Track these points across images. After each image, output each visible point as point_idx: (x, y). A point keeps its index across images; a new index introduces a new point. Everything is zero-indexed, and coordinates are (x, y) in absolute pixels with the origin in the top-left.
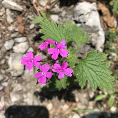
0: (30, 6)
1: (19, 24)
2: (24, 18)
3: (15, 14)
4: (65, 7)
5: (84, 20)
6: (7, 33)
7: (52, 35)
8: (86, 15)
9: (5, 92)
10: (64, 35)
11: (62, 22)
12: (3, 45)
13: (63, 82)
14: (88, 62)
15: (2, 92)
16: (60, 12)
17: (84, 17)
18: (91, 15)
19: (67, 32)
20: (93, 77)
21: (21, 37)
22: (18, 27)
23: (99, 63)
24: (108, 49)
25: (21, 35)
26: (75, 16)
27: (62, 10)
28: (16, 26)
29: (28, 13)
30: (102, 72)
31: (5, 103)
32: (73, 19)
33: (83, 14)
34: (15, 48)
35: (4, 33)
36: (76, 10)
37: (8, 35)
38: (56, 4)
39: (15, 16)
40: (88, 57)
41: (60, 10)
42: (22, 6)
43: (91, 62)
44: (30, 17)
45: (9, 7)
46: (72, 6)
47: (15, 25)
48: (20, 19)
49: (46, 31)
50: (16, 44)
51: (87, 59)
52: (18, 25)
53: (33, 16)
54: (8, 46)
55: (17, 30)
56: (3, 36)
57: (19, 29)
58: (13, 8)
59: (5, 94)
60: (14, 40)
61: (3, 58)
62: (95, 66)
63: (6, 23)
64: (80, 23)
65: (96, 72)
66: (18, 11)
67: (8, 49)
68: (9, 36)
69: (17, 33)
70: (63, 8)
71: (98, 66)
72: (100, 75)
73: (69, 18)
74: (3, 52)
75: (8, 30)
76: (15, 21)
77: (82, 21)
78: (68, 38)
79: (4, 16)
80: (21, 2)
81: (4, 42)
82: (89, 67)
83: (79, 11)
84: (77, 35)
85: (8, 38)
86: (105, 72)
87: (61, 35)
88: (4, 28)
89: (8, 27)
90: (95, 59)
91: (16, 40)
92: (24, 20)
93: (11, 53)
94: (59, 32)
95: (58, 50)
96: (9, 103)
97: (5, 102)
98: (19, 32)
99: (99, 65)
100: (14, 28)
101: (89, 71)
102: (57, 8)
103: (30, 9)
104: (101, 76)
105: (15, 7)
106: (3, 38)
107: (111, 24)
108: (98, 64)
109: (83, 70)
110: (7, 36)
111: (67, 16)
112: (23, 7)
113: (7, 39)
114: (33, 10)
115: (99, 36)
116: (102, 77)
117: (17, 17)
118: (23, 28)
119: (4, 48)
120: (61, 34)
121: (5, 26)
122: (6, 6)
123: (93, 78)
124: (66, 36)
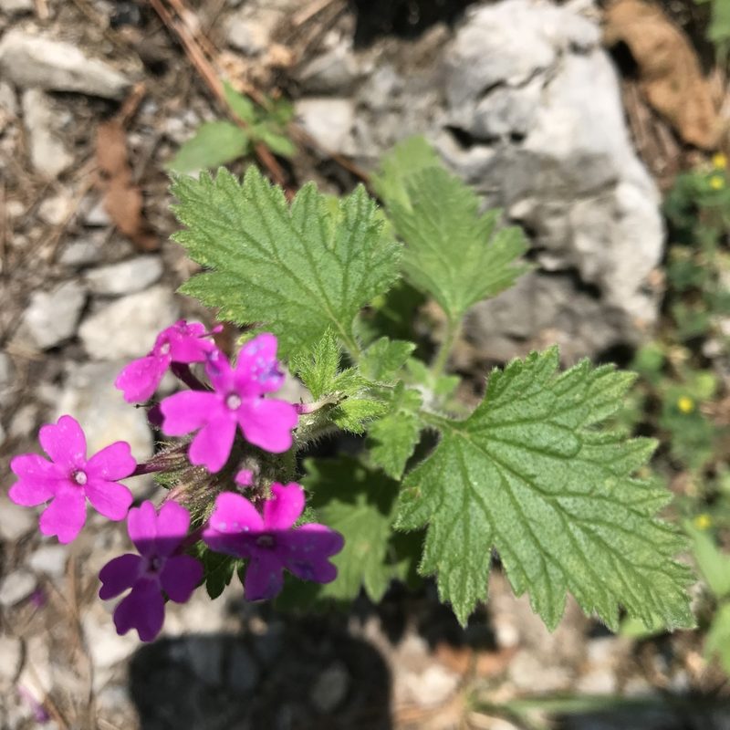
0: (168, 55)
1: (106, 176)
2: (135, 139)
3: (77, 118)
4: (392, 44)
5: (512, 118)
6: (40, 241)
7: (256, 262)
8: (523, 85)
9: (53, 607)
10: (338, 258)
11: (376, 140)
12: (18, 321)
13: (366, 556)
14: (498, 432)
15: (31, 607)
16: (363, 79)
17: (511, 102)
18: (554, 85)
19: (352, 240)
20: (538, 535)
21: (126, 258)
22: (105, 201)
23: (579, 437)
24: (691, 294)
25: (126, 248)
26: (453, 96)
27: (368, 68)
28: (93, 192)
29: (160, 101)
30: (601, 497)
31: (52, 674)
32: (442, 118)
33: (500, 84)
34: (92, 332)
35: (19, 241)
36: (458, 57)
37: (45, 252)
38: (330, 27)
39: (78, 130)
40: (499, 400)
41: (360, 62)
42: (116, 64)
43: (520, 432)
44: (173, 126)
45: (41, 74)
46: (438, 31)
47: (82, 186)
48: (111, 146)
49: (211, 242)
50: (97, 305)
51: (495, 414)
52: (101, 184)
53: (191, 117)
54: (48, 325)
55: (97, 216)
56: (12, 259)
57: (109, 211)
58: (63, 82)
59: (54, 618)
60: (83, 282)
61: (22, 400)
62: (548, 459)
63: (25, 180)
64: (488, 140)
65: (562, 501)
66: (93, 99)
67: (48, 338)
68: (53, 260)
69: (99, 238)
70: (377, 51)
71: (572, 456)
72: (588, 520)
73: (418, 112)
74: (19, 363)
75: (40, 222)
76: (82, 161)
77: (497, 127)
78: (366, 276)
79: (15, 138)
80: (107, 38)
81: (24, 302)
82: (509, 468)
83: (474, 61)
84: (445, 238)
85: (46, 270)
86: (621, 495)
87: (313, 264)
88: (15, 209)
89: (39, 201)
90: (544, 411)
91: (94, 283)
92: (136, 151)
93: (70, 366)
94: (305, 243)
95: (234, 402)
96: (78, 675)
97: (57, 672)
98: (109, 231)
99: (579, 448)
100: (80, 205)
101: (510, 492)
102: (339, 54)
103: (170, 79)
104: (593, 527)
105: (75, 75)
106: (18, 274)
107: (703, 125)
108: (573, 443)
109: (469, 493)
110: (41, 262)
111: (405, 100)
112: (123, 71)
113: (37, 281)
114: (186, 84)
115: (618, 215)
116: (602, 531)
117: (96, 135)
118: (132, 201)
119: (27, 336)
120: (318, 254)
121: (24, 200)
122: (17, 72)
123: (536, 542)
124: (348, 264)
